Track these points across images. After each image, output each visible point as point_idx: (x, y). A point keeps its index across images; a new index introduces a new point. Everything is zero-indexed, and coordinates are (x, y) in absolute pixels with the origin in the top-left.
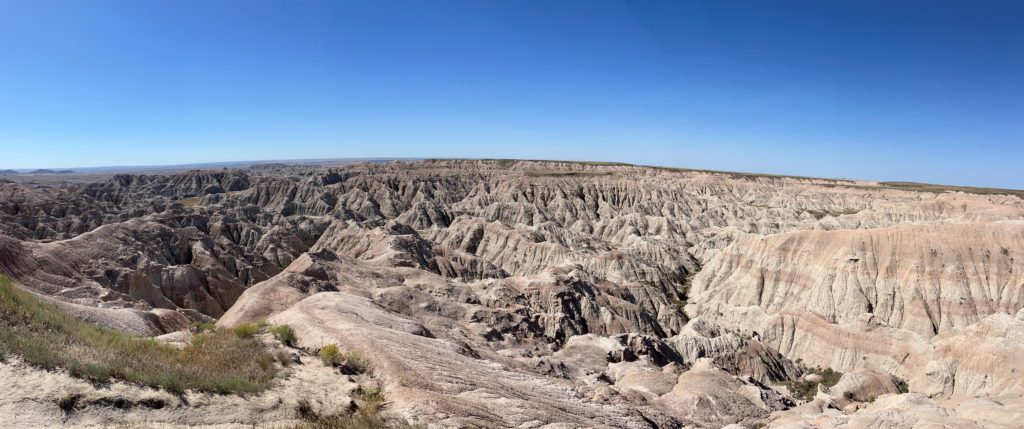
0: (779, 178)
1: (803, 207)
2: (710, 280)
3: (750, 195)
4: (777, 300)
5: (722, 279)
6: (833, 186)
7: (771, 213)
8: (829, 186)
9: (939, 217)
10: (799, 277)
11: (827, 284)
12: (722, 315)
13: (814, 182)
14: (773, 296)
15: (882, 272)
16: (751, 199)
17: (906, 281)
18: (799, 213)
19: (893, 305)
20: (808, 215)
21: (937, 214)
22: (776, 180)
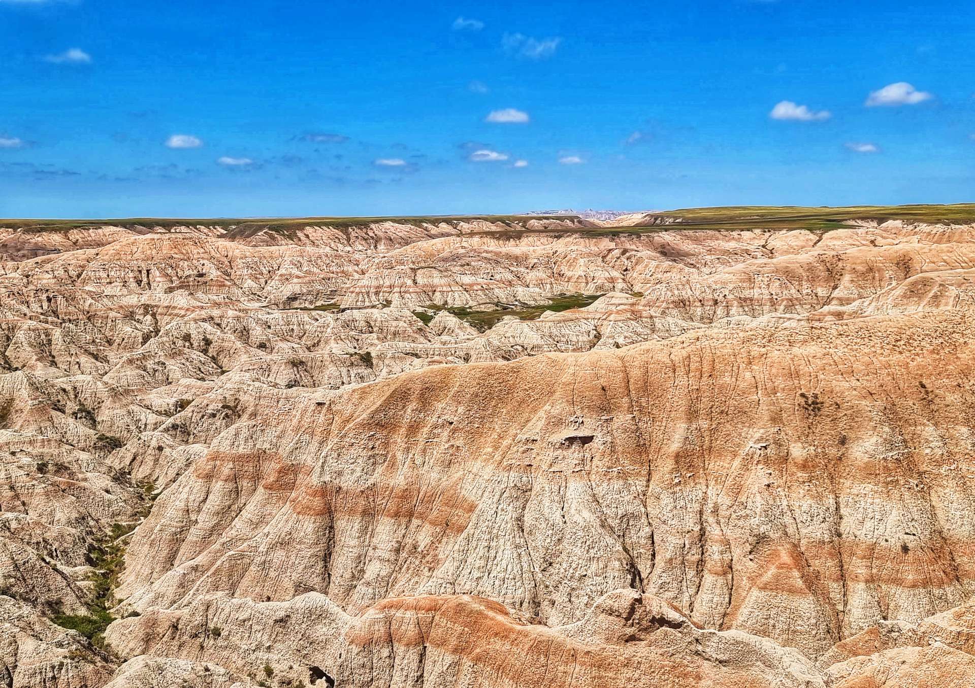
0: (363, 224)
1: (438, 299)
2: (177, 539)
3: (286, 279)
4: (373, 570)
5: (215, 530)
6: (518, 236)
7: (346, 325)
8: (505, 236)
9: (828, 301)
10: (430, 499)
11: (511, 513)
12: (217, 633)
13: (464, 226)
14: (360, 559)
15: (664, 468)
16: (288, 290)
17: (737, 490)
18: (426, 318)
19: (701, 563)
20: (452, 321)
21: (821, 291)
22: (354, 232)
